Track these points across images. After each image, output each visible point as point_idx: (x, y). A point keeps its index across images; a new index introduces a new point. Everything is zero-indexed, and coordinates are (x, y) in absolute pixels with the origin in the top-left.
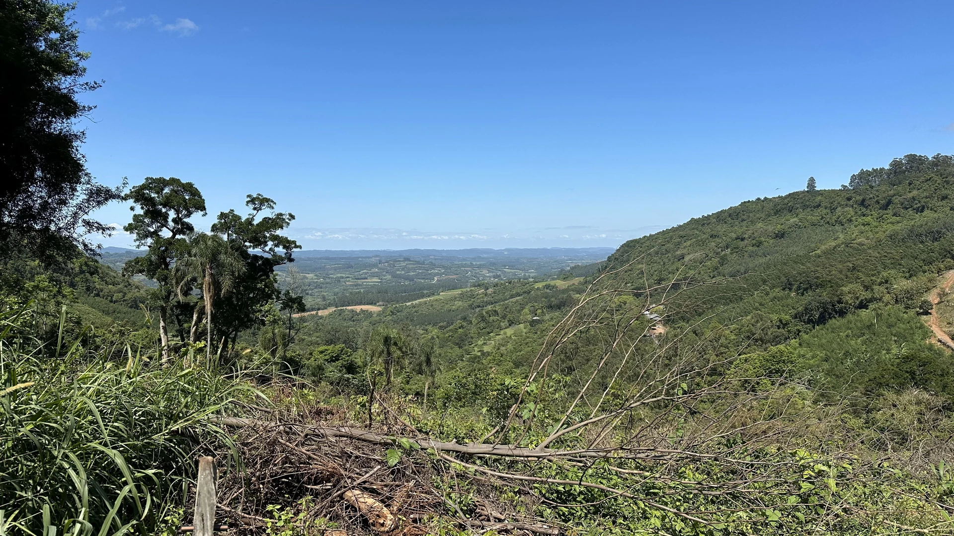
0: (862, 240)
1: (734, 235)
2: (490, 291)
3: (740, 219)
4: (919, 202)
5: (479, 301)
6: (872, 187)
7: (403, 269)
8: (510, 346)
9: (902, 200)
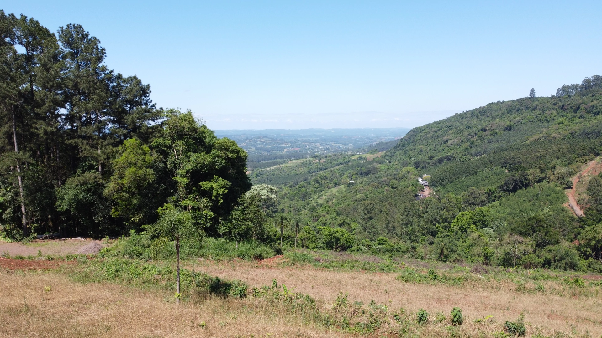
0: (556, 135)
1: (480, 127)
2: (322, 161)
3: (486, 116)
4: (597, 109)
5: (315, 168)
6: (570, 96)
7: (263, 144)
8: (335, 201)
9: (586, 107)
